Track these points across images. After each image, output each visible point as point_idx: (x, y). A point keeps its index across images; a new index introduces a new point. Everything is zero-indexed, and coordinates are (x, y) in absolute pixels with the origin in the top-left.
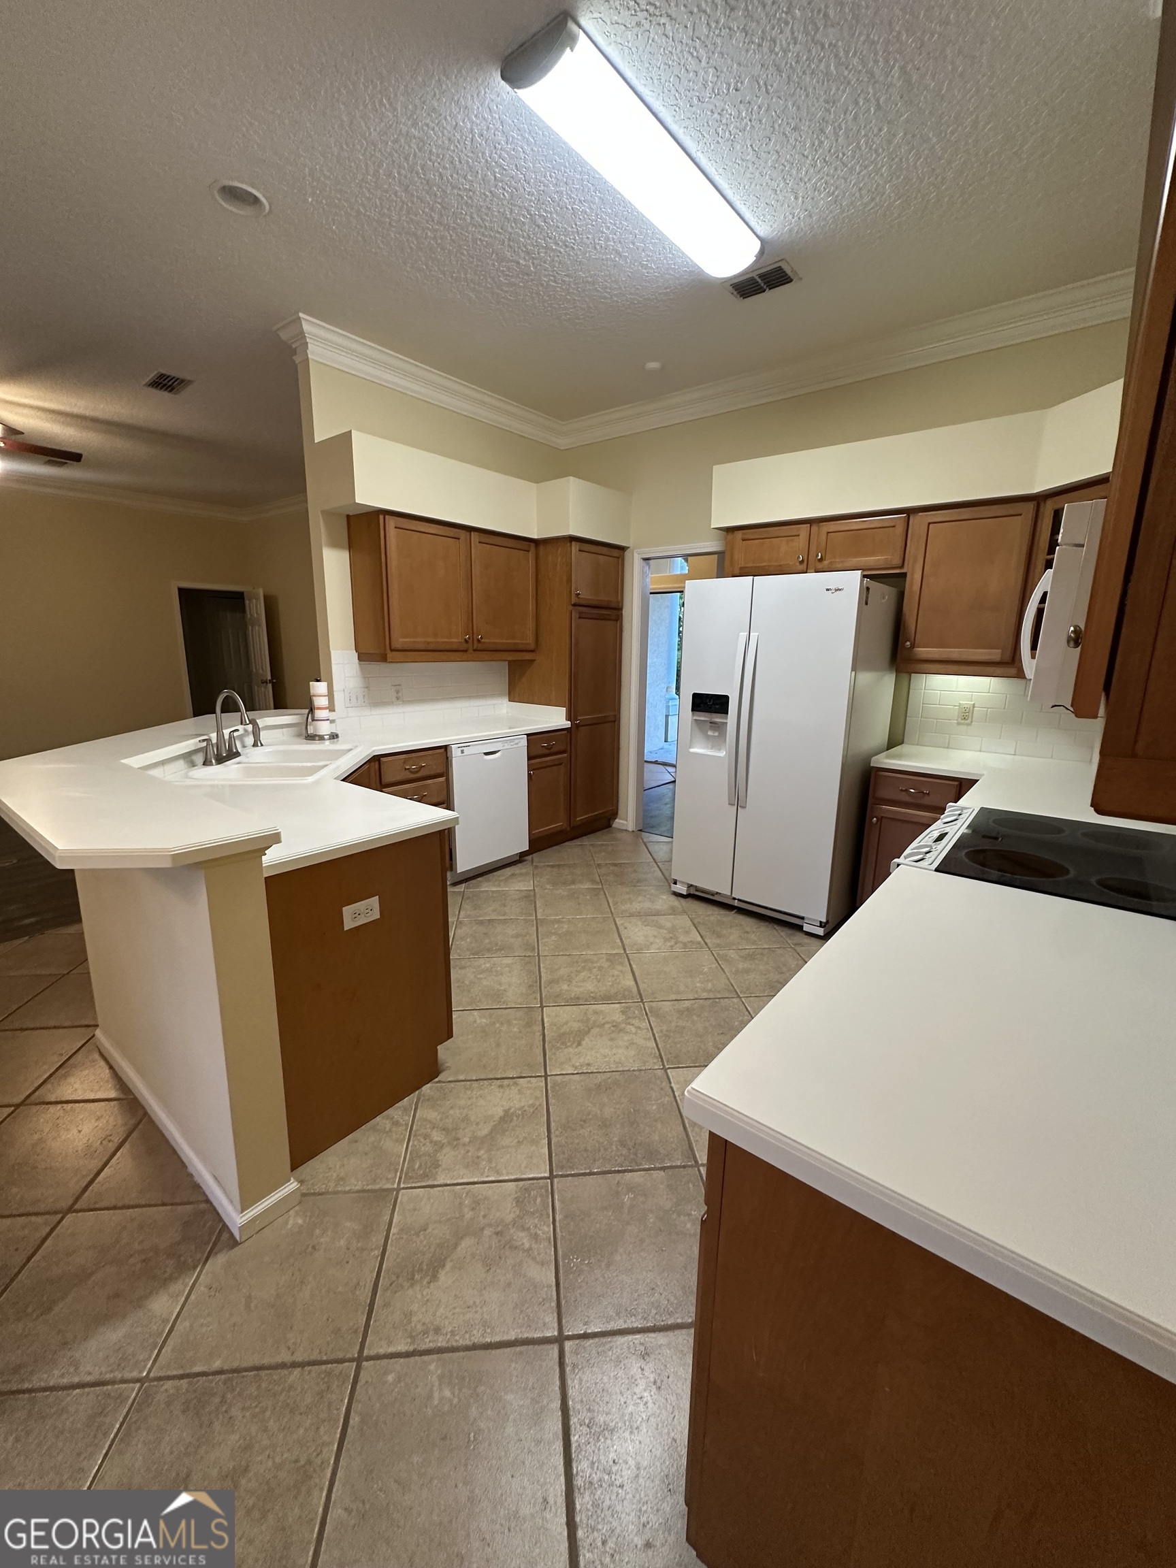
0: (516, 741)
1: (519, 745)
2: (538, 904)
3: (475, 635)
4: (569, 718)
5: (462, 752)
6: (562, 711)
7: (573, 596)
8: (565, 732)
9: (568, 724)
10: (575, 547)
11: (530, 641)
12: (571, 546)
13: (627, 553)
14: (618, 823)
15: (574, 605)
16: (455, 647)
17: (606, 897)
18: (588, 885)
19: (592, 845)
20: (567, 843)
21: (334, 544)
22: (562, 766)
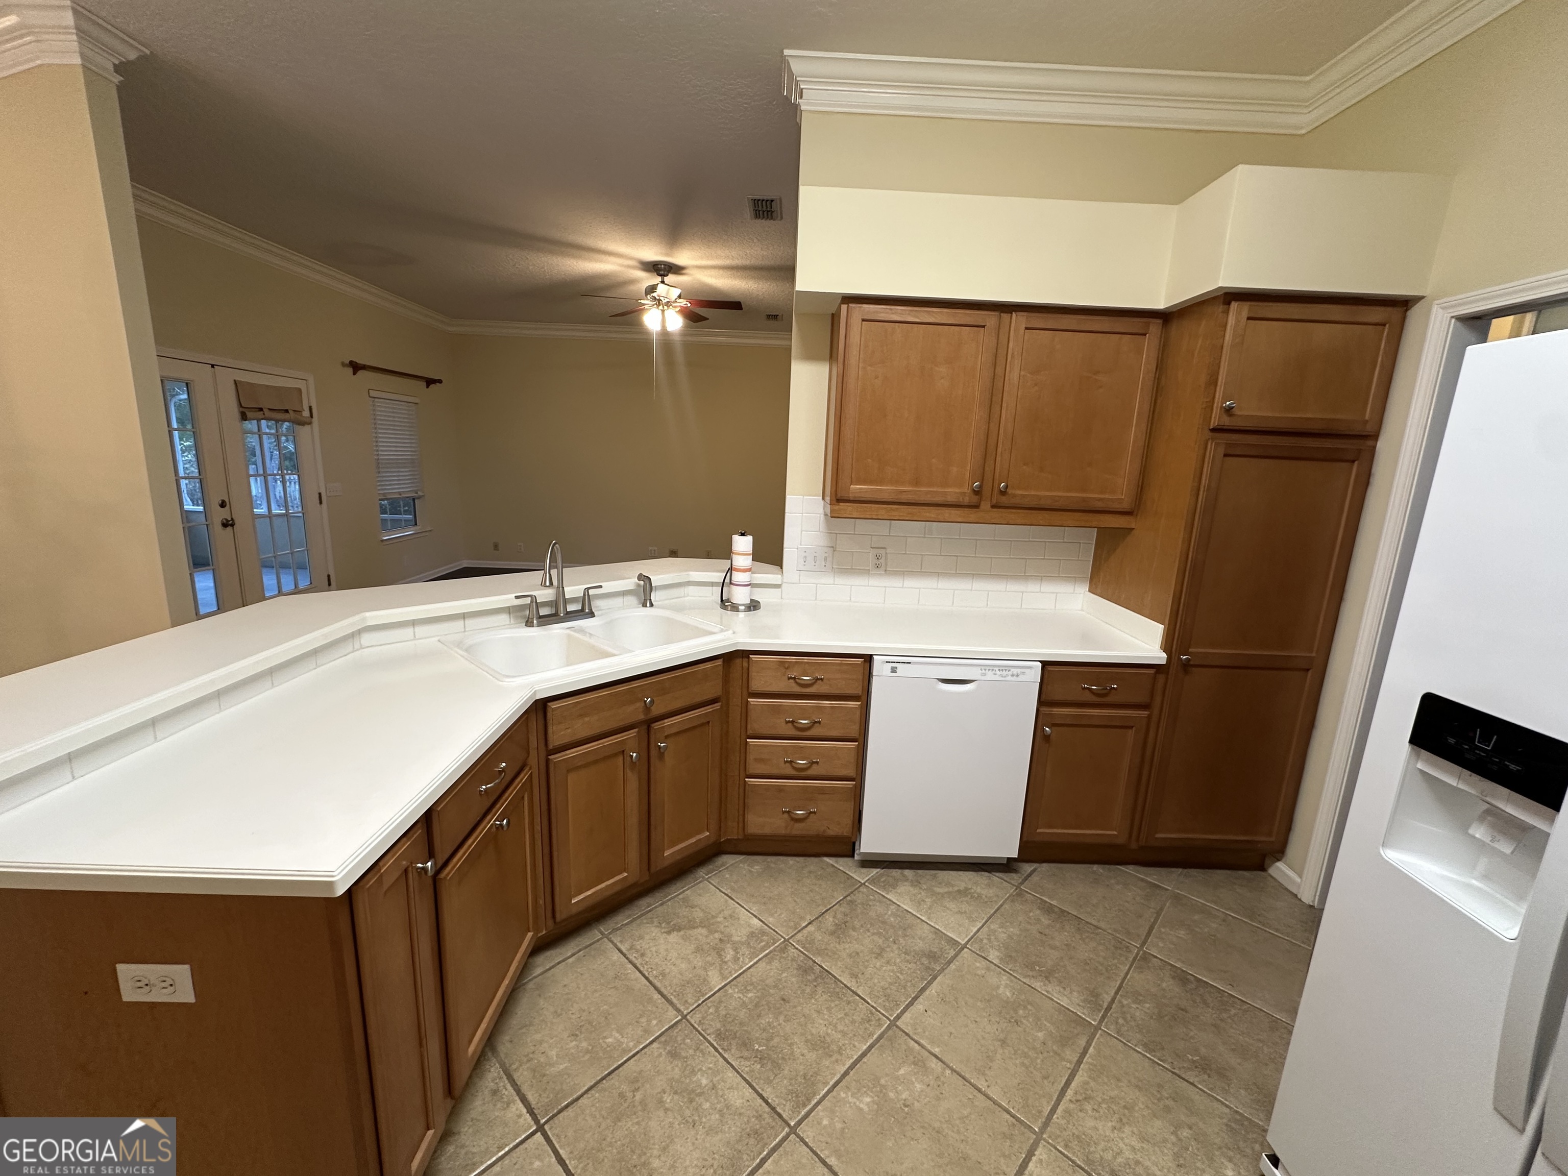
0: (1015, 671)
1: (1021, 678)
2: (933, 990)
3: (996, 485)
4: (1167, 645)
5: (894, 670)
6: (1157, 630)
7: (1216, 411)
8: (1152, 671)
9: (1161, 657)
10: (1237, 313)
11: (1123, 495)
12: (1227, 312)
13: (1415, 313)
14: (1281, 870)
15: (1214, 430)
16: (950, 499)
17: (1080, 1062)
18: (1071, 1000)
19: (1177, 898)
20: (1130, 869)
21: (810, 356)
22: (1131, 733)
